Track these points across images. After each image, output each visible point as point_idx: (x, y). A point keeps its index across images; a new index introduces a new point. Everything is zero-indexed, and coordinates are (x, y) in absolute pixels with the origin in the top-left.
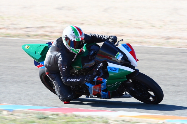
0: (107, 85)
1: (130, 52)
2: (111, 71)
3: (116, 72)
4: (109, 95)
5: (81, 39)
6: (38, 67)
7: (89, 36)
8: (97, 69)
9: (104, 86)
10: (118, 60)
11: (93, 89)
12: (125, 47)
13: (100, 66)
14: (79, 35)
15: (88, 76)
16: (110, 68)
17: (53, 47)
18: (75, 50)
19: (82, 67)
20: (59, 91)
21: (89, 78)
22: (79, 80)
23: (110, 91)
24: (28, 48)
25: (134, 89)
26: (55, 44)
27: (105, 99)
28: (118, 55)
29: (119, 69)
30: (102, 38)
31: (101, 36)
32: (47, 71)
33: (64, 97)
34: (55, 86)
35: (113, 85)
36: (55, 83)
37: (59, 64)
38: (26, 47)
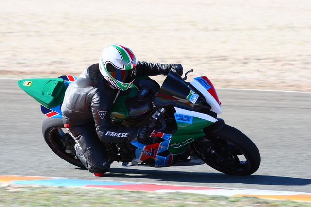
0: (170, 144)
2: (180, 121)
3: (188, 122)
4: (170, 160)
5: (133, 66)
6: (49, 116)
8: (156, 119)
9: (165, 145)
10: (191, 103)
11: (143, 151)
13: (160, 112)
14: (130, 60)
15: (143, 130)
16: (180, 116)
18: (123, 84)
19: (128, 115)
20: (88, 155)
21: (143, 133)
22: (125, 135)
23: (173, 154)
24: (29, 86)
27: (161, 167)
29: (194, 117)
30: (158, 69)
31: (155, 65)
32: (66, 121)
33: (96, 167)
34: (80, 148)
35: (180, 144)
36: (80, 142)
37: (93, 107)
38: (25, 84)
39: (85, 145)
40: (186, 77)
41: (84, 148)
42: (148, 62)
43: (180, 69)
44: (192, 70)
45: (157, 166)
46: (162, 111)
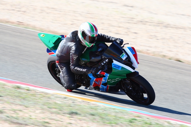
0: (108, 79)
1: (133, 55)
2: (114, 67)
3: (118, 69)
4: (107, 89)
5: (96, 35)
6: (50, 54)
8: (103, 64)
9: (105, 80)
10: (122, 59)
11: (94, 81)
12: (130, 50)
14: (95, 32)
15: (94, 69)
16: (115, 65)
22: (85, 70)
23: (109, 86)
24: (43, 37)
25: (131, 88)
27: (103, 92)
28: (123, 55)
29: (122, 67)
31: (109, 37)
32: (57, 59)
33: (68, 86)
34: (62, 75)
35: (113, 80)
36: (62, 72)
37: (71, 53)
38: (42, 35)
39: (65, 74)
40: (124, 46)
41: (64, 75)
42: (106, 35)
43: (122, 42)
44: (128, 44)
45: (101, 91)
46: (106, 61)
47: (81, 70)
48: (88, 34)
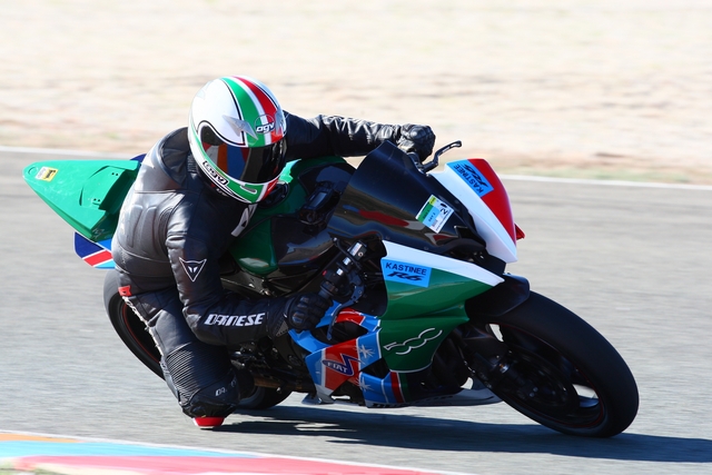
0: (382, 344)
1: (483, 198)
2: (395, 279)
3: (417, 283)
4: (395, 389)
5: (273, 138)
6: (92, 262)
7: (311, 125)
8: (340, 272)
9: (370, 346)
10: (428, 230)
11: (325, 362)
12: (463, 175)
13: (350, 256)
14: (264, 120)
15: (298, 302)
16: (395, 266)
17: (149, 172)
18: (246, 187)
19: (273, 263)
21: (300, 311)
22: (256, 320)
23: (397, 372)
24: (49, 180)
25: (506, 368)
26: (155, 161)
27: (382, 407)
28: (430, 206)
30: (369, 137)
31: (362, 128)
32: (122, 279)
33: (196, 399)
34: (159, 348)
35: (408, 344)
36: (156, 333)
37: (171, 248)
38: (41, 175)
40: (436, 160)
41: (167, 349)
43: (424, 139)
44: (459, 144)
46: (354, 252)
47: (238, 324)
48: (232, 136)
